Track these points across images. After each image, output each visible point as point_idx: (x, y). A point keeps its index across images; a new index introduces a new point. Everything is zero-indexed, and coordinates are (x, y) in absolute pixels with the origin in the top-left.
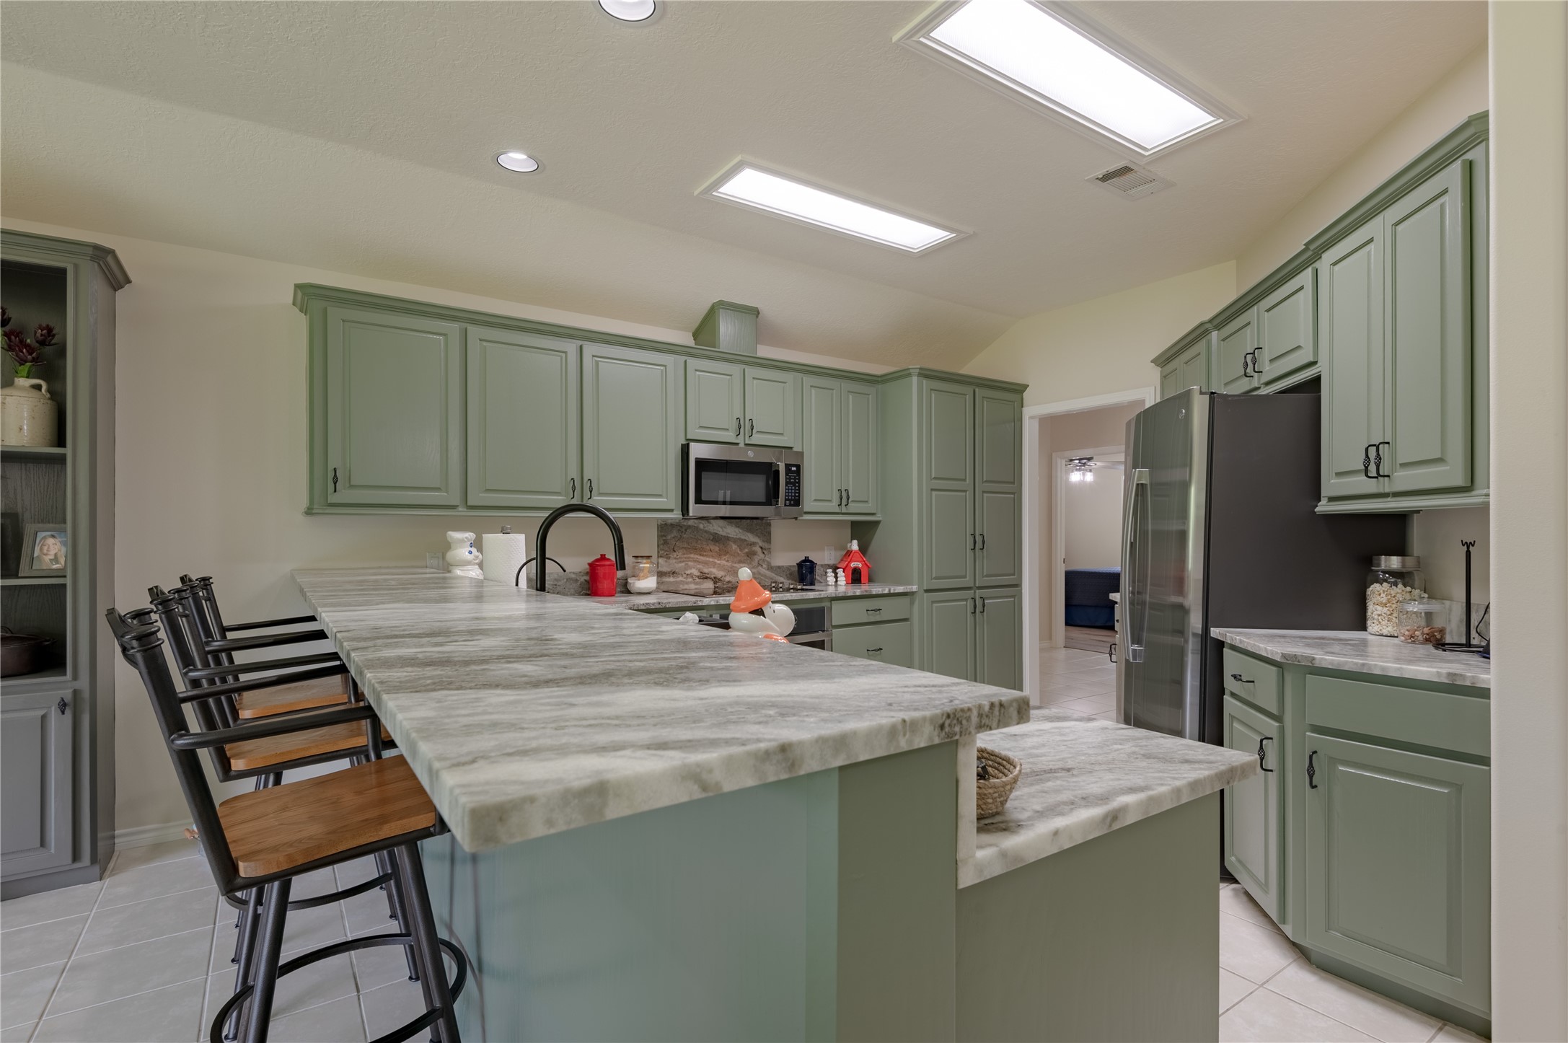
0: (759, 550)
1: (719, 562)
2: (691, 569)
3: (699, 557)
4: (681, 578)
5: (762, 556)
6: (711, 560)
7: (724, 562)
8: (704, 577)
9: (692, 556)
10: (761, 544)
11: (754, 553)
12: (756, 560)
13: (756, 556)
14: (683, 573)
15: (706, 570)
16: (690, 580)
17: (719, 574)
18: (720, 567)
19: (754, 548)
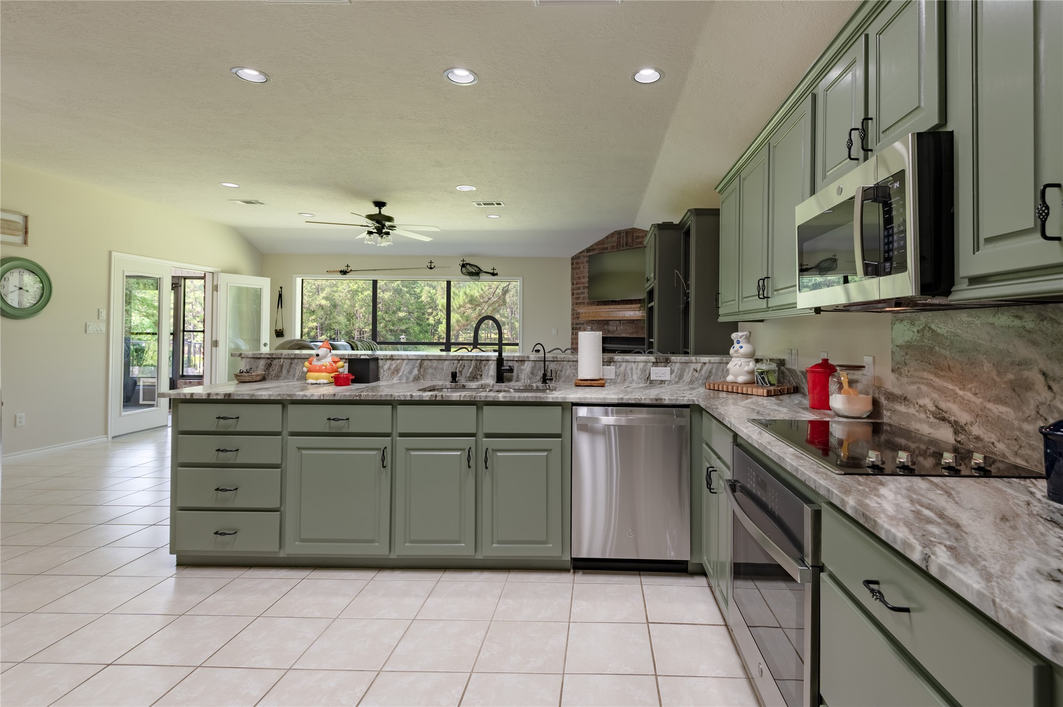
0: (1039, 379)
1: (961, 393)
2: (924, 397)
3: (934, 379)
4: (912, 411)
5: (1046, 395)
6: (950, 386)
7: (968, 395)
8: (941, 417)
9: (925, 375)
10: (1044, 364)
11: (1028, 386)
12: (1032, 404)
13: (1030, 394)
14: (915, 402)
15: (943, 405)
16: (923, 416)
17: (964, 417)
18: (966, 405)
19: (1026, 374)
